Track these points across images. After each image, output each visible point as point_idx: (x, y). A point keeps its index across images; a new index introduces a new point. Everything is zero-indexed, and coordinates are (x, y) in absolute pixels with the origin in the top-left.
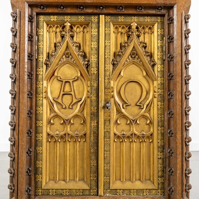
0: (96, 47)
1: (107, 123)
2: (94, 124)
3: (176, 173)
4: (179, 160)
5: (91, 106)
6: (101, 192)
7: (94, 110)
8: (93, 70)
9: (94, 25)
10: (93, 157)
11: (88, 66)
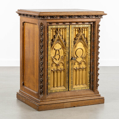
0: (68, 37)
1: (72, 65)
2: (68, 65)
3: (94, 81)
4: (96, 76)
5: (67, 59)
6: (70, 90)
7: (68, 60)
8: (67, 46)
9: (68, 29)
10: (67, 77)
11: (65, 44)
